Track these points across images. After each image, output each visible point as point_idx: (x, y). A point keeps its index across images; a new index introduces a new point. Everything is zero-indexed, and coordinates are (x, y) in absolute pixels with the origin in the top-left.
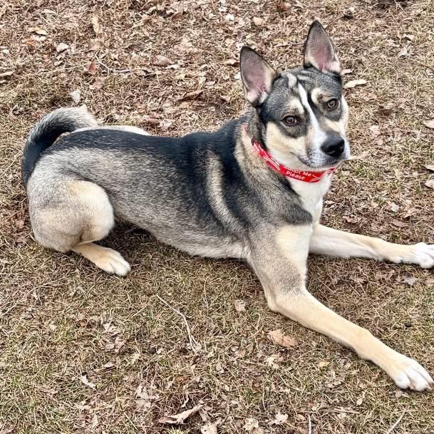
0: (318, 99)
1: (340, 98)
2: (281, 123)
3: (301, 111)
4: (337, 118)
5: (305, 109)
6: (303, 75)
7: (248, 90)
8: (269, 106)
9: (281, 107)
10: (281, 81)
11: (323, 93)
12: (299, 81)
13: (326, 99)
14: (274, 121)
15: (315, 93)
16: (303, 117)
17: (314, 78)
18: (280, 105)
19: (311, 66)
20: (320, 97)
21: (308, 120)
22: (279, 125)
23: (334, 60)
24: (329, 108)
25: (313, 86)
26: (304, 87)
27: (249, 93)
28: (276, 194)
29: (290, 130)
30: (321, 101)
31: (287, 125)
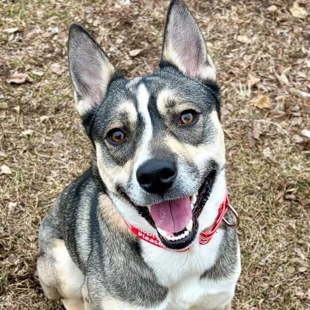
0: (166, 107)
2: (105, 142)
3: (133, 118)
5: (140, 117)
12: (142, 81)
13: (180, 108)
14: (99, 139)
15: (164, 97)
16: (133, 129)
19: (170, 65)
21: (139, 134)
22: (103, 145)
24: (182, 123)
26: (148, 88)
28: (120, 259)
29: (115, 150)
30: (171, 110)
31: (111, 144)
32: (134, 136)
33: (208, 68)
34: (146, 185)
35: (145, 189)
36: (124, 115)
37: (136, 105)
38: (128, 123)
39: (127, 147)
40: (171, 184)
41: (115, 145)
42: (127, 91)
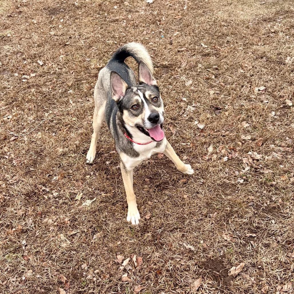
1: (159, 97)
2: (130, 109)
4: (159, 106)
5: (142, 101)
6: (140, 87)
7: (114, 95)
8: (124, 102)
9: (129, 102)
10: (130, 90)
11: (150, 93)
12: (138, 89)
13: (153, 97)
14: (127, 109)
16: (141, 104)
17: (145, 87)
18: (129, 101)
19: (143, 83)
20: (150, 96)
21: (143, 106)
22: (129, 111)
23: (153, 80)
24: (154, 101)
25: (145, 91)
26: (141, 91)
27: (115, 96)
29: (135, 112)
30: (151, 97)
31: (133, 110)
32: (141, 107)
33: (154, 81)
34: (152, 121)
35: (151, 123)
36: (137, 100)
37: (140, 97)
38: (139, 102)
39: (139, 111)
40: (158, 120)
41: (135, 110)
42: (135, 93)
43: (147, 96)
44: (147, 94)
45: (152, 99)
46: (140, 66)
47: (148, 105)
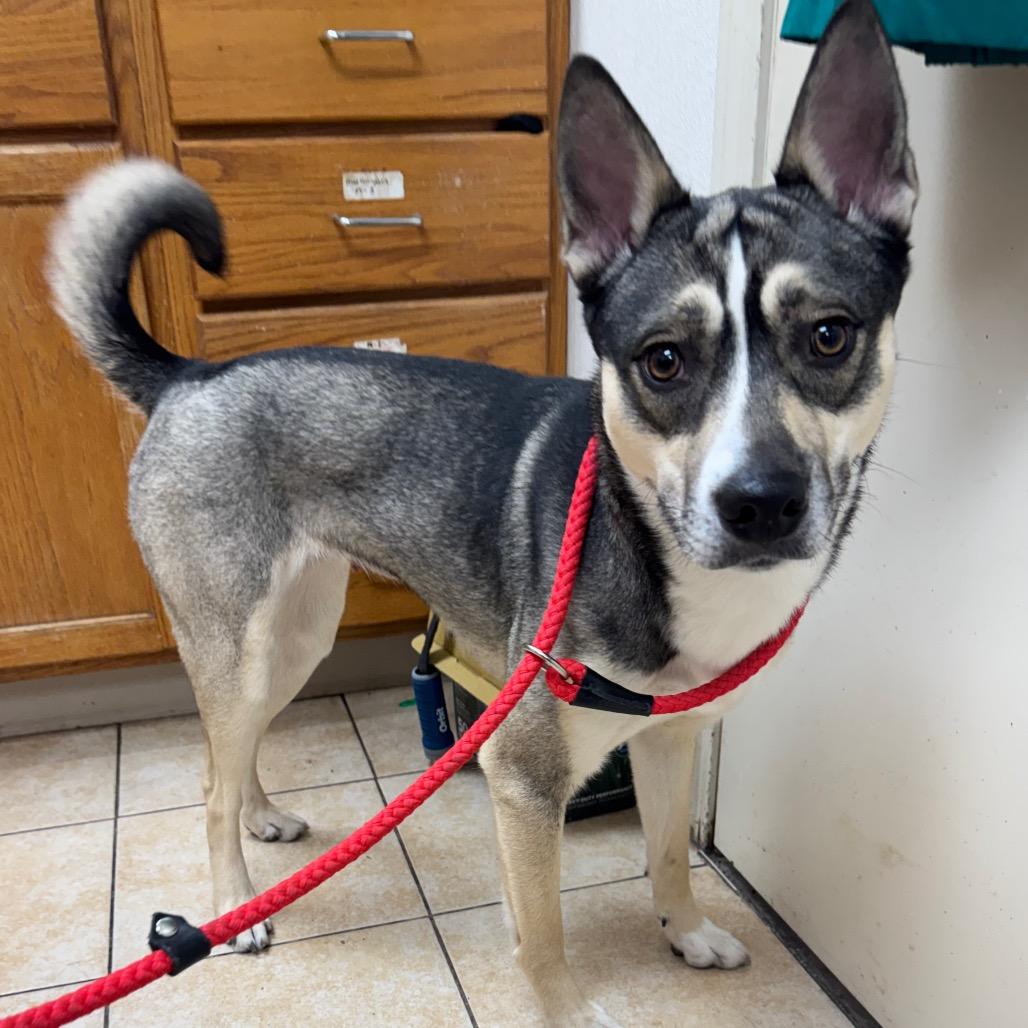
0: (782, 304)
6: (764, 207)
11: (809, 286)
12: (737, 224)
16: (708, 350)
20: (792, 299)
24: (817, 351)
25: (777, 252)
26: (745, 248)
29: (651, 401)
30: (794, 314)
36: (693, 313)
38: (700, 333)
42: (700, 251)
43: (769, 298)
44: (782, 276)
45: (802, 335)
46: (836, 35)
47: (755, 376)
